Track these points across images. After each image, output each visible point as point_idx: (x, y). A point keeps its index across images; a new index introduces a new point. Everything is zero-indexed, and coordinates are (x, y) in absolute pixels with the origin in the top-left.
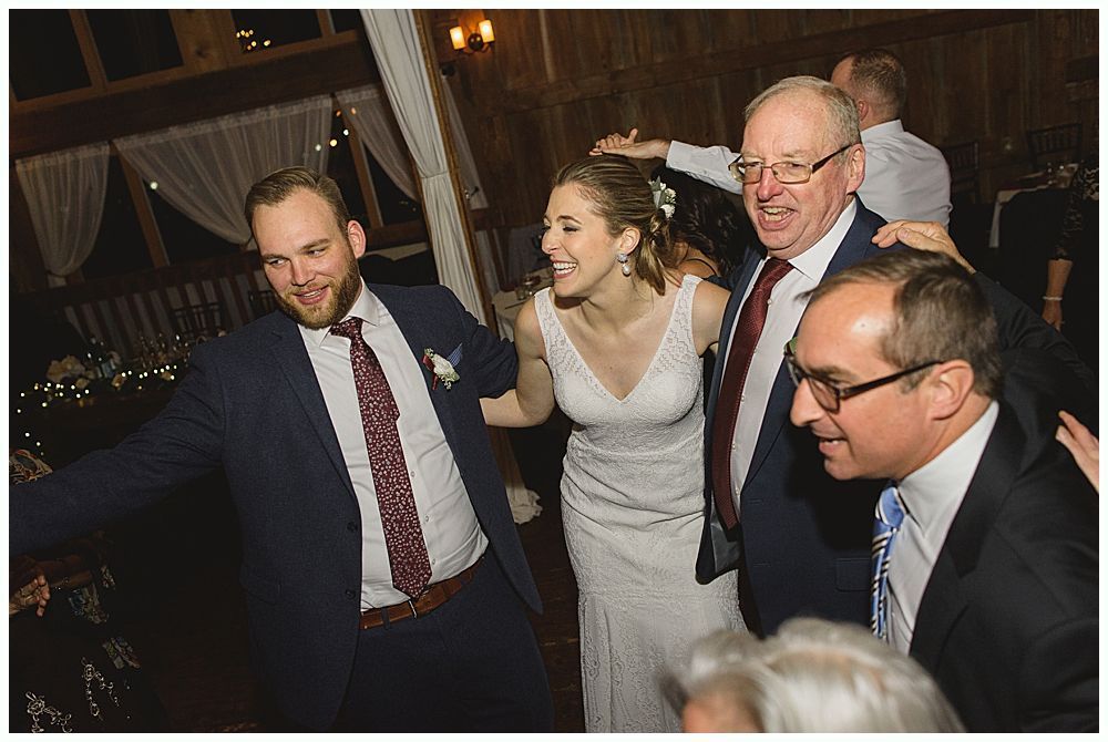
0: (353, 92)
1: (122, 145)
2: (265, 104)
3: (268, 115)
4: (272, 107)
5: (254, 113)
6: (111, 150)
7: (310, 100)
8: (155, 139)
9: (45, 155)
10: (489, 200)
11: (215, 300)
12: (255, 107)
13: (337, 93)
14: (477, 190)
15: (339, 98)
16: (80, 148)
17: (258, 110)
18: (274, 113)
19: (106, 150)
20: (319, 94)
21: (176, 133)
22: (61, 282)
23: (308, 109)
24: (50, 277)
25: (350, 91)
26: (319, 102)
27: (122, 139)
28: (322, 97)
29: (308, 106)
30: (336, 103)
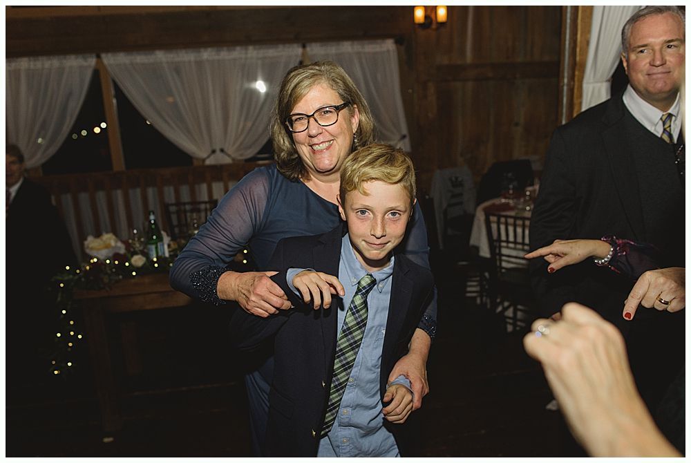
1: (109, 60)
6: (97, 63)
8: (140, 59)
9: (32, 58)
10: (412, 147)
11: (206, 199)
12: (236, 45)
13: (307, 44)
14: (404, 137)
15: (308, 49)
16: (68, 57)
17: (237, 48)
18: (252, 52)
19: (92, 61)
20: (293, 42)
21: (161, 56)
25: (318, 44)
27: (110, 55)
28: (295, 45)
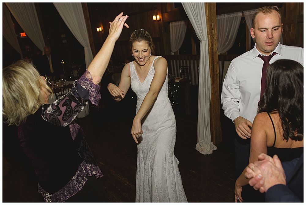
0: (248, 11)
2: (224, 13)
3: (225, 17)
4: (226, 14)
5: (221, 16)
7: (236, 13)
12: (221, 14)
13: (244, 12)
15: (244, 13)
17: (222, 15)
18: (226, 16)
20: (239, 11)
22: (173, 54)
23: (235, 16)
24: (171, 52)
25: (247, 11)
26: (238, 14)
28: (239, 12)
29: (235, 15)
30: (243, 15)
